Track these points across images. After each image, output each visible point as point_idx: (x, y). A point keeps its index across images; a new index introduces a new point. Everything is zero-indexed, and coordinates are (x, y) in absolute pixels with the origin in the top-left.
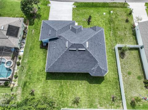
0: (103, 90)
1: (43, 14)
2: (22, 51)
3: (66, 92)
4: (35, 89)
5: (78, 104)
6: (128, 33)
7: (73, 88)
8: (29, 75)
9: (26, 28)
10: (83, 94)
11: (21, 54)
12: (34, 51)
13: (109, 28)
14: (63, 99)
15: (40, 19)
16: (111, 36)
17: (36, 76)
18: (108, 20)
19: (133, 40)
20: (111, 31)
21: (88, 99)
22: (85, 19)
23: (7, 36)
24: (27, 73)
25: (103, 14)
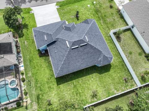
0: (114, 76)
2: (22, 66)
3: (82, 90)
4: (50, 98)
5: (97, 97)
6: (117, 17)
7: (86, 84)
8: (40, 87)
9: (17, 42)
10: (98, 86)
11: (22, 69)
12: (34, 62)
13: (98, 18)
14: (81, 98)
15: (28, 29)
16: (102, 25)
17: (46, 85)
18: (94, 10)
19: (123, 22)
20: (100, 20)
21: (104, 89)
22: (73, 16)
23: (2, 56)
24: (36, 86)
25: (87, 7)
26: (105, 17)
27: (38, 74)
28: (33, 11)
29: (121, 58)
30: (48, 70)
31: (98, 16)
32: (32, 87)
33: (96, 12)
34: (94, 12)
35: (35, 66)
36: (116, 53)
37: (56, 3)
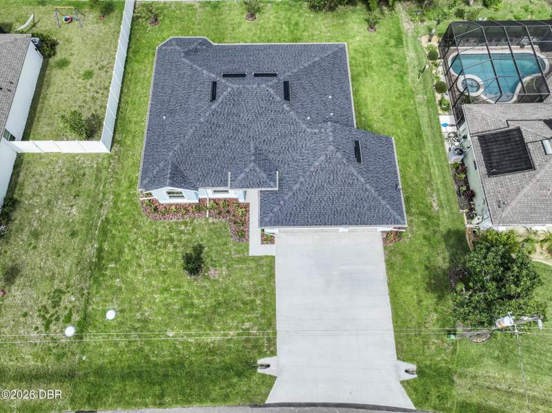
1: (420, 302)
2: (445, 125)
3: (282, 28)
4: (367, 33)
8: (393, 62)
10: (235, 26)
13: (109, 235)
14: (289, 15)
15: (427, 268)
16: (112, 197)
17: (374, 62)
18: (101, 278)
19: (26, 183)
20: (106, 218)
21: (222, 17)
22: (212, 278)
23: (513, 126)
24: (403, 66)
25: (122, 311)
26: (77, 227)
27: (396, 94)
28: (397, 368)
29: (129, 70)
30: (363, 96)
31: (105, 241)
32: (414, 67)
33: (100, 269)
34: (108, 273)
35: (405, 116)
36: (131, 88)
37: (267, 395)
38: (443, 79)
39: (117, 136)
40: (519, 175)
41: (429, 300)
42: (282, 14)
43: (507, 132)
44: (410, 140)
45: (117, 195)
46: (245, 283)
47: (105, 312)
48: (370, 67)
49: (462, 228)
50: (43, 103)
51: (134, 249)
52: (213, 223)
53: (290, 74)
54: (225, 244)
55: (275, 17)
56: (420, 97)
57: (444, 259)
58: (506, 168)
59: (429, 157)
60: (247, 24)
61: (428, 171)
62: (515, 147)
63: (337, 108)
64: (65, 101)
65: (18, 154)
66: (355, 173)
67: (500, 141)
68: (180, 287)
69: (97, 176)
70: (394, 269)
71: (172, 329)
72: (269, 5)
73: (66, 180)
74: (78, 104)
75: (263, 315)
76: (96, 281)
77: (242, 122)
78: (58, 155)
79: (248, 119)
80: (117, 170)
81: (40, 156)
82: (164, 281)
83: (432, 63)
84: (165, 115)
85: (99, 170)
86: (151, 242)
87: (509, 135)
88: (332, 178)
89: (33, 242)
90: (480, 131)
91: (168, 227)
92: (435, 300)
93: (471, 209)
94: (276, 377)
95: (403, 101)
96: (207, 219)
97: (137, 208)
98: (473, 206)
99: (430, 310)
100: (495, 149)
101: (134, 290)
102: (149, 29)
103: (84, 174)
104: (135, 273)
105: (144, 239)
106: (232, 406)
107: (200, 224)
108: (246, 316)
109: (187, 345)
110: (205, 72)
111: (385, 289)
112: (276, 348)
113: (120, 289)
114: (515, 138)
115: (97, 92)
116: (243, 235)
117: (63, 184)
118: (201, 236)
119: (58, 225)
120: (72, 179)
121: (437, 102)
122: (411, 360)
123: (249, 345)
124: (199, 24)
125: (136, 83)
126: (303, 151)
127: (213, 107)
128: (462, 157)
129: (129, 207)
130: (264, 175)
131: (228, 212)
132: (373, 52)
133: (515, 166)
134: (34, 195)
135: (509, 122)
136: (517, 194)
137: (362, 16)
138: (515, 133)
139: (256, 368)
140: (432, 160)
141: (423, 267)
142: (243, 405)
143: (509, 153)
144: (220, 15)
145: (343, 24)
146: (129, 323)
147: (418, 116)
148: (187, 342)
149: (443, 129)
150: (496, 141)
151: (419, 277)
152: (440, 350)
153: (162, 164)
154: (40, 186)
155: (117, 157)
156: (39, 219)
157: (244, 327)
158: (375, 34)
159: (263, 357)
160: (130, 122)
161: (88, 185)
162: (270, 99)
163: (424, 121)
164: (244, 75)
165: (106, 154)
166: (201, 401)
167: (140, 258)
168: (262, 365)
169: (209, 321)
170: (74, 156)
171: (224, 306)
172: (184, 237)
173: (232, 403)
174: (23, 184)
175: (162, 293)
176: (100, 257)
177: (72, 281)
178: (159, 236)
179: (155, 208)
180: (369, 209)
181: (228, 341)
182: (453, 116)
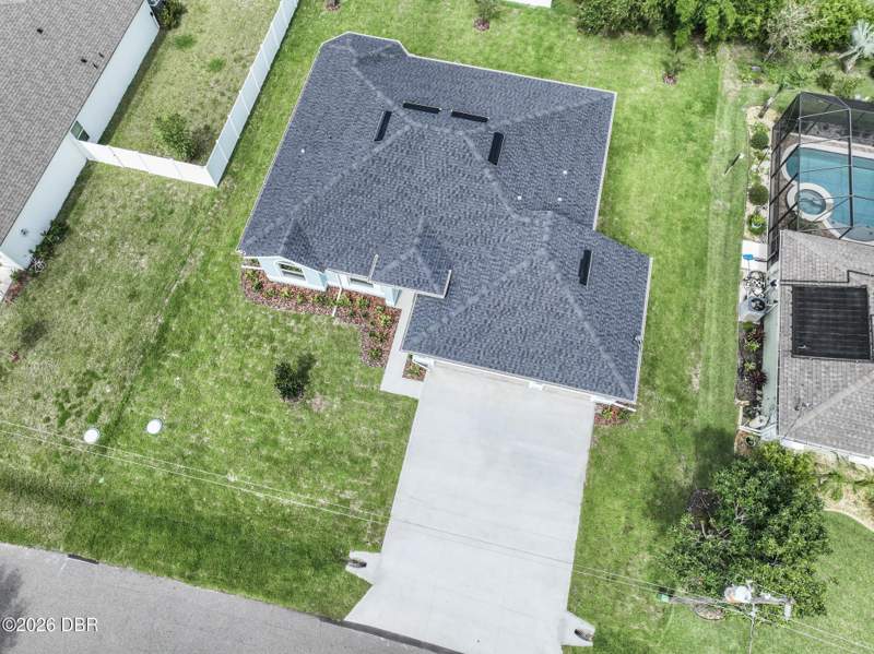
1: (628, 529)
2: (749, 257)
3: (525, 50)
4: (660, 85)
8: (690, 139)
13: (184, 309)
14: (542, 32)
15: (655, 478)
16: (202, 254)
17: (659, 132)
18: (155, 370)
19: (88, 206)
20: (186, 283)
21: (437, 15)
22: (315, 410)
23: (856, 281)
24: (704, 147)
25: (171, 426)
26: (142, 287)
27: (682, 191)
28: (563, 624)
29: (277, 70)
30: (626, 183)
31: (175, 316)
32: (723, 153)
33: (157, 356)
34: (167, 364)
35: (686, 229)
36: (273, 98)
37: (349, 609)
38: (766, 182)
39: (233, 164)
40: (844, 365)
41: (645, 530)
42: (532, 28)
43: (843, 289)
44: (684, 268)
45: (210, 253)
46: (363, 430)
47: (147, 421)
48: (650, 140)
49: (729, 429)
50: (143, 94)
51: (214, 338)
52: (339, 328)
53: (508, 122)
54: (348, 363)
55: (520, 32)
56: (719, 204)
57: (686, 470)
58: (827, 348)
59: (708, 304)
60: (472, 34)
61: (699, 325)
62: (850, 317)
63: (572, 193)
64: (174, 98)
65: (88, 161)
66: (571, 300)
67: (827, 301)
68: (264, 412)
69: (189, 220)
70: (601, 466)
71: (236, 472)
72: (516, 11)
73: (143, 215)
74: (191, 105)
75: (376, 484)
76: (147, 372)
77: (414, 183)
78: (141, 175)
79: (425, 180)
80: (219, 215)
81: (118, 171)
82: (244, 398)
83: (755, 153)
84: (305, 148)
85: (194, 210)
86: (240, 333)
87: (845, 296)
88: (531, 299)
89: (75, 294)
90: (799, 278)
91: (271, 317)
92: (654, 533)
93: (755, 403)
94: (370, 585)
95: (689, 204)
96: (331, 320)
97: (234, 278)
98: (758, 398)
99: (643, 547)
100: (816, 313)
101: (197, 400)
102: (323, 14)
103: (171, 212)
104: (205, 373)
105: (232, 326)
106: (294, 610)
107: (320, 324)
108: (350, 480)
109: (251, 502)
110: (379, 94)
111: (578, 495)
112: (381, 541)
113: (178, 391)
114: (853, 302)
115: (223, 94)
116: (379, 356)
117: (139, 219)
118: (317, 342)
119: (115, 278)
120: (153, 215)
121: (746, 218)
122: (589, 617)
123: (344, 525)
124: (400, 20)
125: (282, 92)
126: (499, 247)
127: (376, 150)
128: (760, 314)
129: (222, 275)
130: (427, 271)
131: (366, 315)
132: (663, 116)
133: (842, 349)
134: (94, 225)
135: (851, 275)
136: (832, 395)
137: (659, 56)
138: (856, 294)
139: (345, 562)
140: (712, 308)
141: (649, 476)
142: (310, 614)
143: (837, 325)
144: (435, 12)
145: (625, 62)
146: (177, 445)
147: (707, 233)
148: (254, 496)
149: (744, 263)
150: (820, 301)
151: (639, 490)
152: (640, 613)
153: (279, 220)
154: (106, 215)
155: (225, 197)
156: (92, 263)
157: (342, 496)
158: (672, 88)
159: (359, 550)
160: (258, 147)
161: (172, 229)
162: (466, 157)
163: (716, 244)
164: (436, 111)
165: (211, 188)
166: (250, 590)
167: (219, 354)
168: (355, 561)
169: (294, 473)
170: (164, 181)
171: (322, 456)
172: (290, 339)
173: (294, 606)
174: (83, 207)
175: (235, 413)
176: (161, 338)
177: (113, 364)
178: (255, 328)
179: (259, 284)
180: (580, 362)
181: (314, 511)
182: (766, 246)
